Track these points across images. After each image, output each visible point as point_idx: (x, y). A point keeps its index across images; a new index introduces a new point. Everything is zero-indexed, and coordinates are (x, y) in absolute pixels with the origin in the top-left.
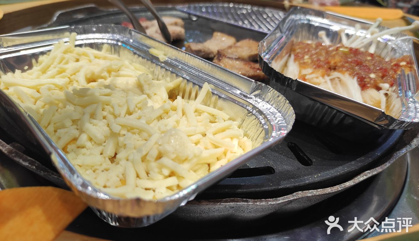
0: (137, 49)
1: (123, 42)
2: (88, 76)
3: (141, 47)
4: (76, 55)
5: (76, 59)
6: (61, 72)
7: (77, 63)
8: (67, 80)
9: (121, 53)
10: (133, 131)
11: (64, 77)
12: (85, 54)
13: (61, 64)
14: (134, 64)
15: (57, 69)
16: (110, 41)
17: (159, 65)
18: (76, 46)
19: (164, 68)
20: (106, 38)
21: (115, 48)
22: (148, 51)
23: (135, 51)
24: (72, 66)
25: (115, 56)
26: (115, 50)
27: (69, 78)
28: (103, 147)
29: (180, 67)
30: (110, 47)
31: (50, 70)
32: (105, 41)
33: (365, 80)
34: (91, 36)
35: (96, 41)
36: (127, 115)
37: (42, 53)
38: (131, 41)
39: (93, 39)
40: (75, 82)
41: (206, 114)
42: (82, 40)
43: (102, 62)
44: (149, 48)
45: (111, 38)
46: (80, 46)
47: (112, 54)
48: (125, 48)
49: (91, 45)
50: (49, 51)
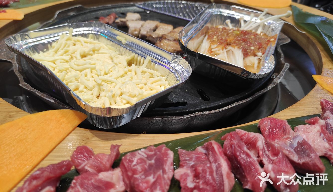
0: (110, 36)
1: (101, 33)
2: (82, 54)
3: (112, 35)
4: (73, 42)
5: (74, 44)
6: (66, 52)
7: (74, 46)
8: (70, 56)
9: (100, 39)
10: (108, 83)
11: (68, 55)
12: (79, 41)
13: (66, 47)
14: (108, 46)
15: (64, 50)
16: (93, 32)
17: (122, 46)
18: (73, 36)
19: (125, 48)
20: (91, 30)
21: (96, 36)
22: (116, 38)
23: (108, 38)
24: (71, 48)
25: (97, 41)
26: (97, 38)
27: (71, 55)
28: (93, 91)
29: (134, 47)
30: (93, 35)
31: (59, 51)
32: (90, 32)
33: (247, 51)
34: (81, 29)
35: (85, 32)
36: (105, 75)
37: (53, 41)
38: (106, 31)
39: (83, 31)
40: (74, 58)
41: (147, 73)
42: (76, 32)
43: (89, 45)
44: (116, 35)
45: (94, 30)
46: (75, 36)
47: (94, 40)
48: (102, 36)
49: (82, 35)
50: (57, 40)
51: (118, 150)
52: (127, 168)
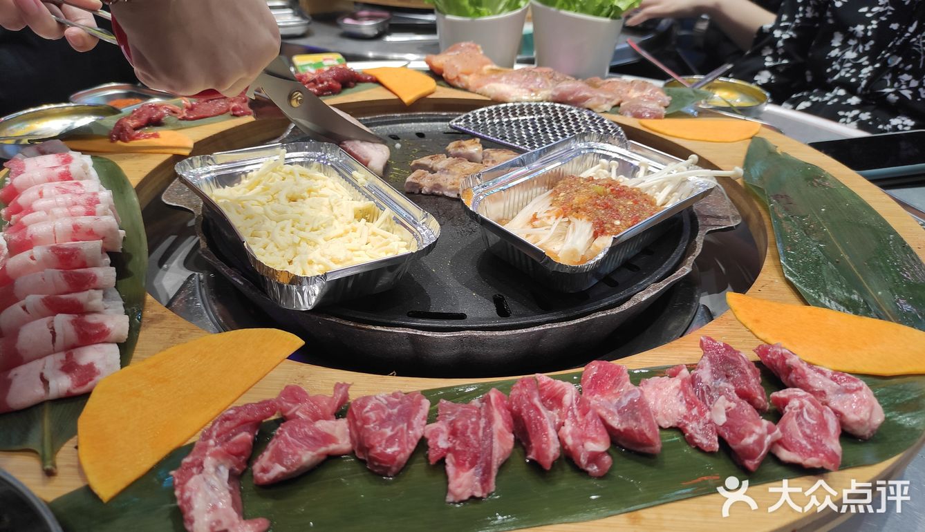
2: (289, 196)
3: (347, 168)
4: (283, 174)
5: (283, 177)
17: (358, 189)
19: (361, 192)
21: (324, 167)
22: (351, 174)
29: (373, 193)
36: (310, 231)
38: (340, 161)
39: (304, 157)
41: (379, 237)
42: (293, 158)
44: (354, 170)
49: (301, 164)
51: (346, 391)
52: (356, 417)
